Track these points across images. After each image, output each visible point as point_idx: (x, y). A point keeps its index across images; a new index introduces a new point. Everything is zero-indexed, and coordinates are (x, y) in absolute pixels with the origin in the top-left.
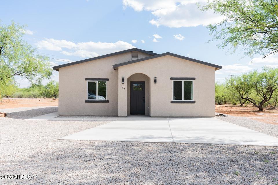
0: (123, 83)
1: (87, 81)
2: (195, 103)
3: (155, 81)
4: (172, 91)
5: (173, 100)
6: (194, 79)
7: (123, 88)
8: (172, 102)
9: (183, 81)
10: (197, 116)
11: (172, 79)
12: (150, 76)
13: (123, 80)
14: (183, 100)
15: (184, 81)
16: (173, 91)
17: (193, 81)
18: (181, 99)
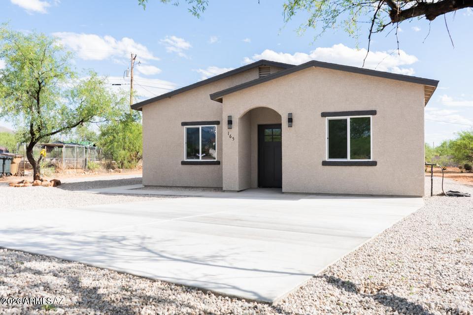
0: (230, 128)
1: (185, 126)
2: (376, 165)
3: (290, 120)
4: (325, 140)
5: (327, 159)
6: (374, 113)
7: (230, 137)
8: (325, 163)
9: (348, 118)
10: (381, 193)
11: (324, 115)
12: (280, 113)
13: (230, 122)
14: (349, 159)
15: (351, 118)
16: (327, 141)
17: (371, 116)
18: (346, 157)
